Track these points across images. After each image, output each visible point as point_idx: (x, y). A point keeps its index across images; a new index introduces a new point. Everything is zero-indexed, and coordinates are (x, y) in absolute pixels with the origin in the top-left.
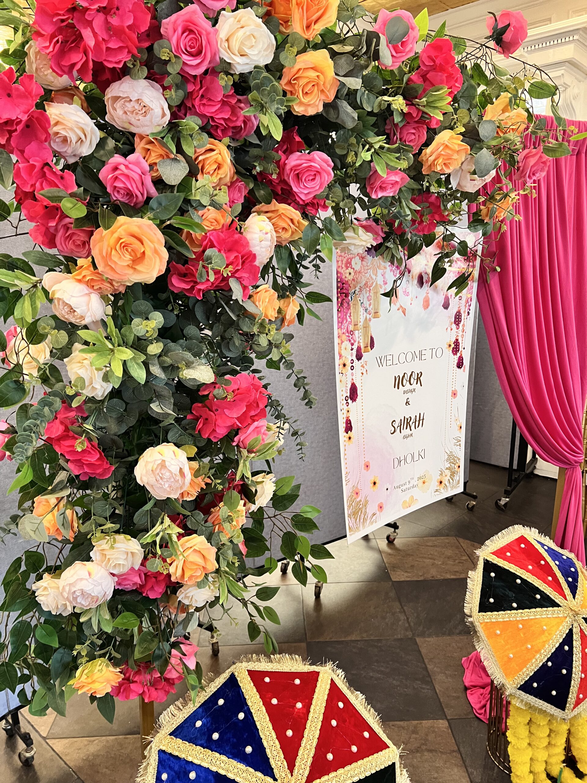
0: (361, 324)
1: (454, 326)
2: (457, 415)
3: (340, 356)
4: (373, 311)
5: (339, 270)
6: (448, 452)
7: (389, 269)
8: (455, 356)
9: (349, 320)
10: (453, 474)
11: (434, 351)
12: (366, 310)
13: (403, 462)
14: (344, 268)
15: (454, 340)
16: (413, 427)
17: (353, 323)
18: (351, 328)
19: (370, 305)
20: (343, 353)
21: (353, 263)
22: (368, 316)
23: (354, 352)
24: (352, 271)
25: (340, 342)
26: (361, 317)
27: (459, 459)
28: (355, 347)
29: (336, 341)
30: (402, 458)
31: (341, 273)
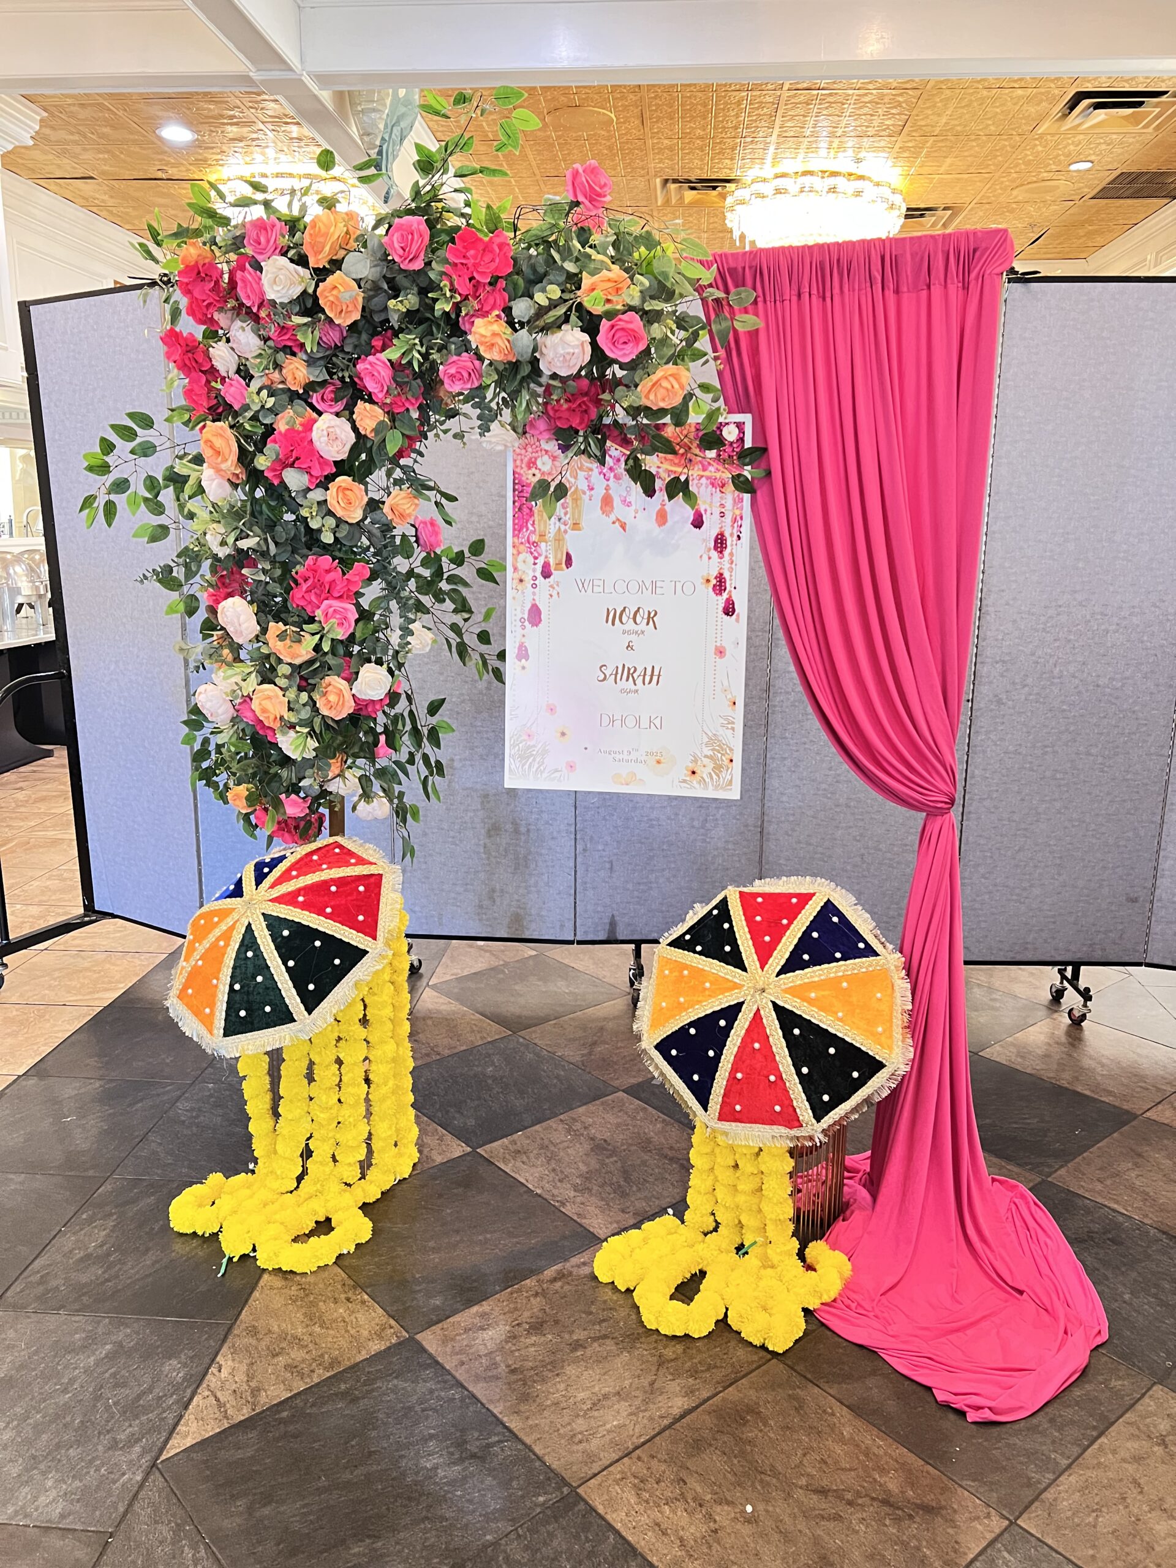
0: (551, 536)
1: (714, 554)
2: (726, 683)
3: (515, 569)
4: (570, 522)
5: (518, 470)
6: (710, 734)
7: (596, 471)
8: (719, 597)
9: (531, 528)
10: (718, 768)
11: (679, 586)
12: (560, 520)
13: (618, 723)
14: (525, 469)
15: (715, 573)
16: (639, 681)
17: (537, 532)
18: (534, 538)
19: (566, 514)
20: (520, 565)
21: (539, 463)
22: (563, 528)
23: (539, 568)
24: (537, 472)
25: (515, 552)
26: (552, 527)
27: (731, 750)
28: (541, 561)
29: (510, 551)
30: (617, 717)
31: (519, 474)
